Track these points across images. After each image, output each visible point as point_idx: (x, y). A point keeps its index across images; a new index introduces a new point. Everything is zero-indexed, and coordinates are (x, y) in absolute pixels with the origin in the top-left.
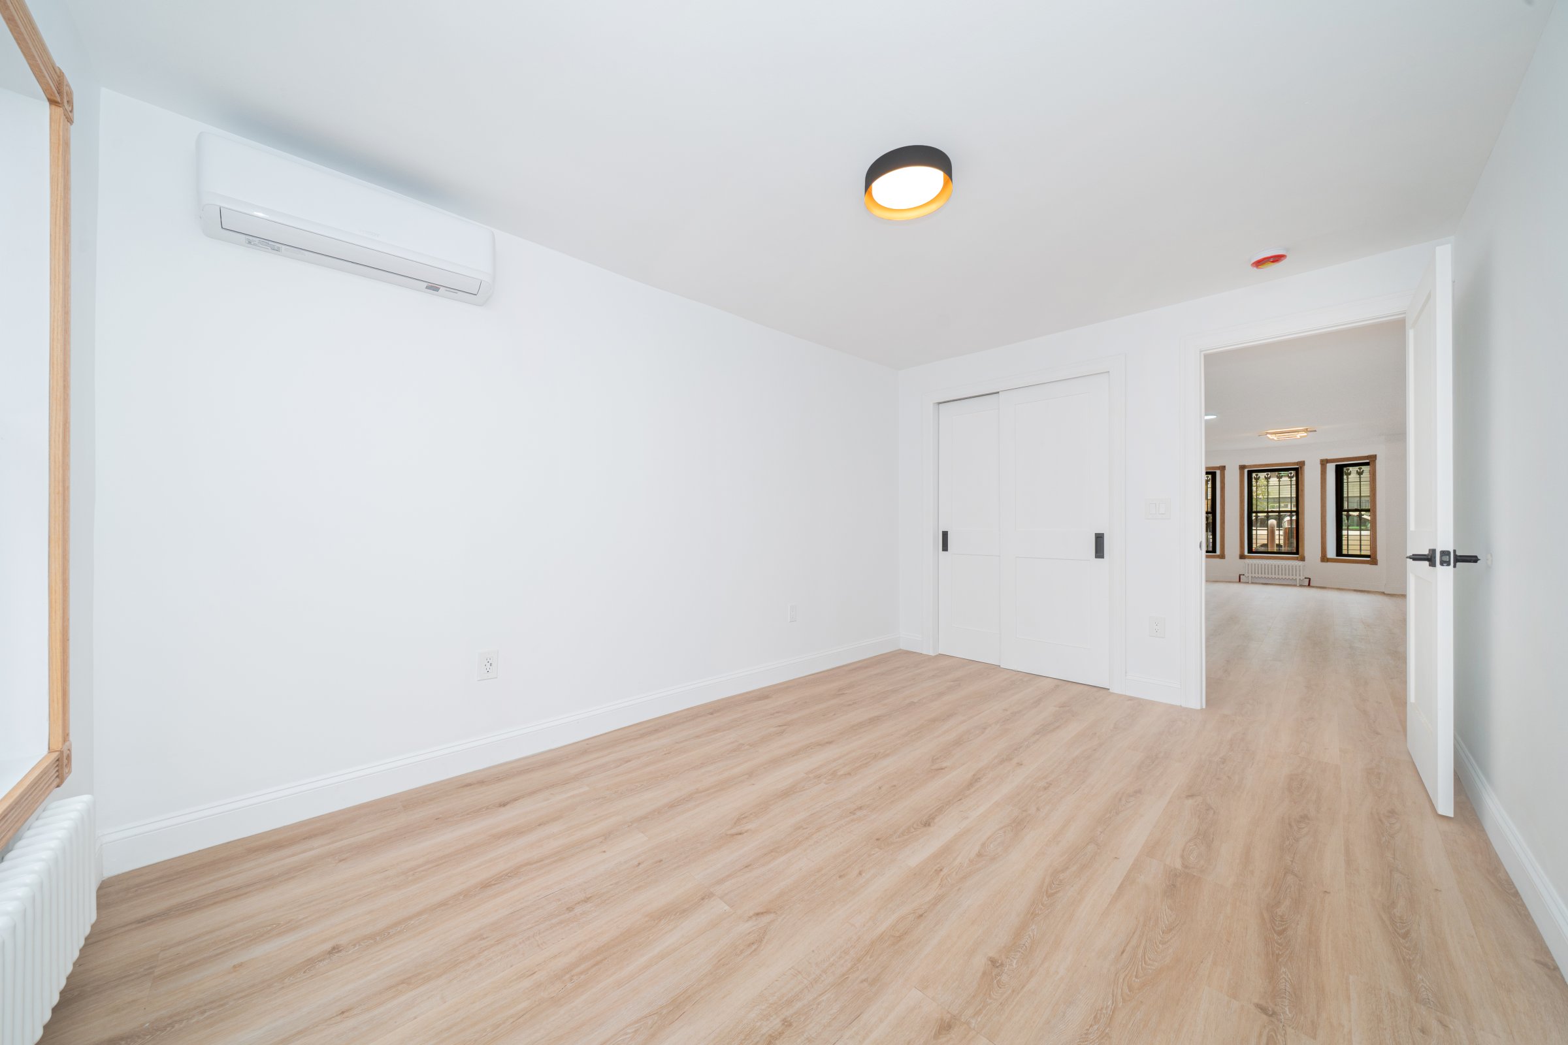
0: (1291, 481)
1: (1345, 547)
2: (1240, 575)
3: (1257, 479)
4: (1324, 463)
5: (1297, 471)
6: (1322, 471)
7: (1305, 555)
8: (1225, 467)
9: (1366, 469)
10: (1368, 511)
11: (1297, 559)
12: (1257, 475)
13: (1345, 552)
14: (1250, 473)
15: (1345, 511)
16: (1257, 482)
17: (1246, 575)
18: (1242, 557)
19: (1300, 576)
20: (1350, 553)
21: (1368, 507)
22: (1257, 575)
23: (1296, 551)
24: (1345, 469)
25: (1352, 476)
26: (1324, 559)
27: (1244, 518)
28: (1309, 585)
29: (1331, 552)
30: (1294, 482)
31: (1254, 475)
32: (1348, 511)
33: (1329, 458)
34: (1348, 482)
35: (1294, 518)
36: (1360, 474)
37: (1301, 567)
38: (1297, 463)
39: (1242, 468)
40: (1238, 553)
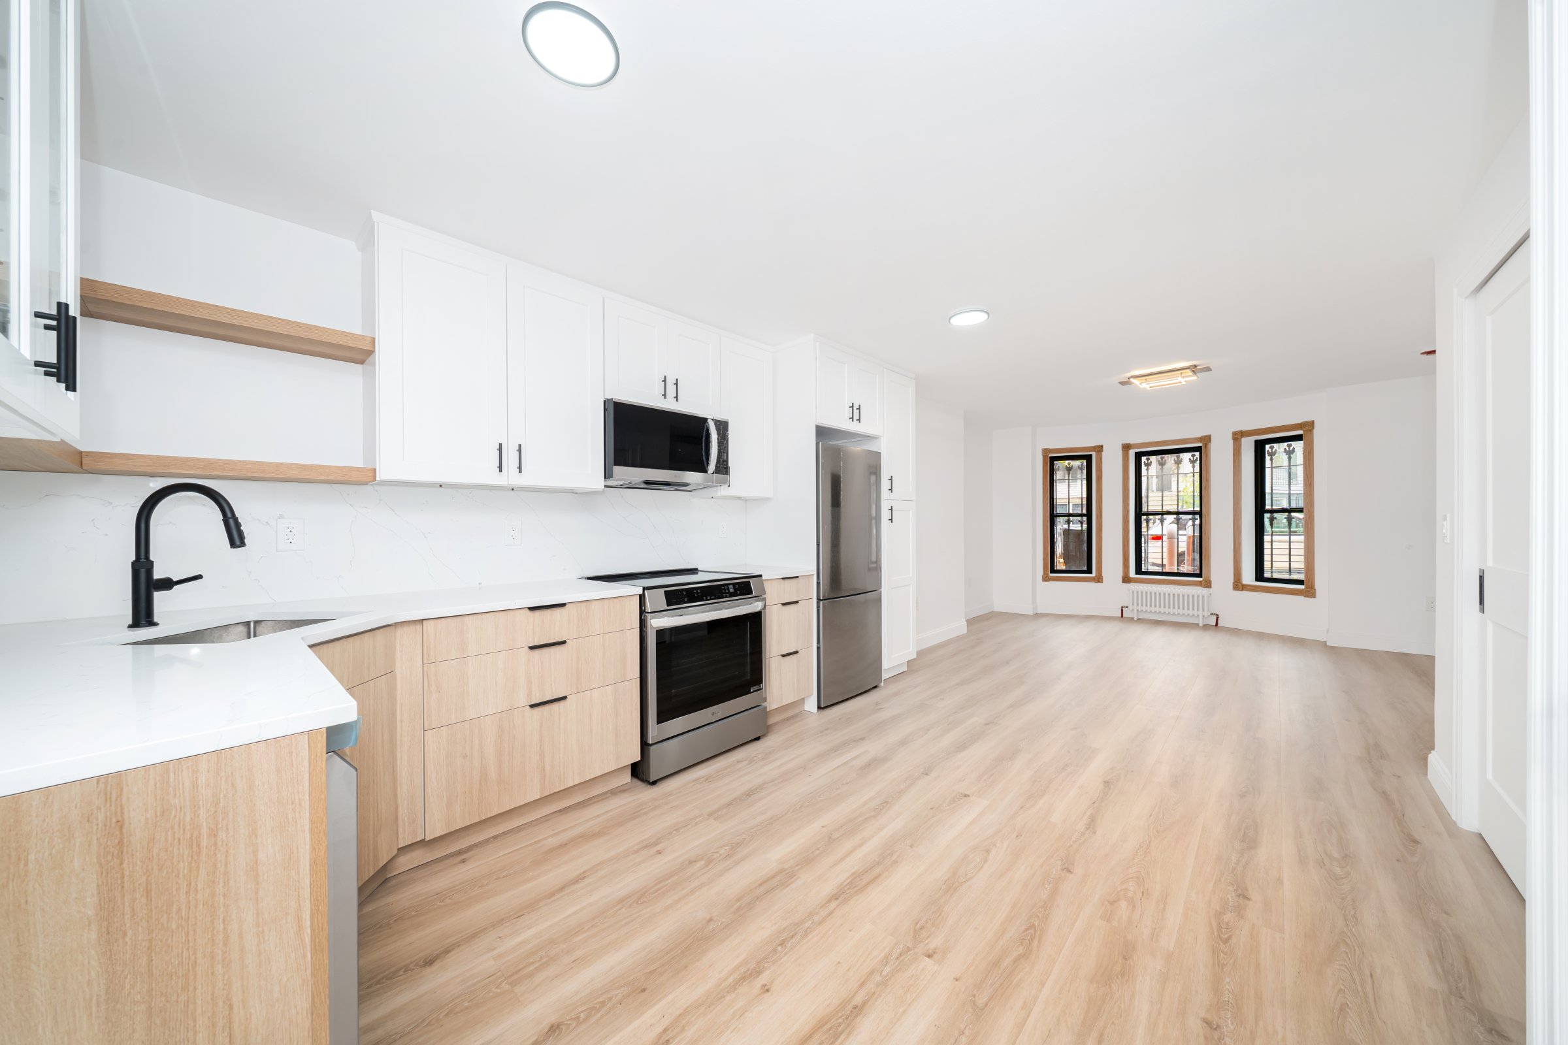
0: (1194, 467)
1: (1267, 565)
2: (1122, 607)
3: (1148, 465)
4: (1238, 436)
5: (1200, 449)
6: (1234, 450)
7: (1212, 579)
8: (1102, 446)
9: (1298, 446)
10: (1300, 510)
11: (1200, 584)
12: (1148, 459)
13: (1267, 575)
14: (1139, 456)
15: (1268, 512)
16: (1147, 470)
17: (1131, 607)
18: (1126, 579)
19: (1203, 610)
20: (1276, 576)
21: (1301, 505)
22: (1144, 608)
23: (1199, 574)
24: (1268, 447)
25: (1278, 455)
26: (1238, 585)
27: (1128, 522)
28: (1217, 625)
29: (1248, 576)
30: (1197, 469)
31: (1144, 459)
32: (1272, 511)
33: (1244, 429)
34: (1272, 467)
35: (1197, 522)
36: (1289, 453)
37: (1205, 597)
38: (1200, 439)
39: (1126, 447)
40: (1120, 574)
